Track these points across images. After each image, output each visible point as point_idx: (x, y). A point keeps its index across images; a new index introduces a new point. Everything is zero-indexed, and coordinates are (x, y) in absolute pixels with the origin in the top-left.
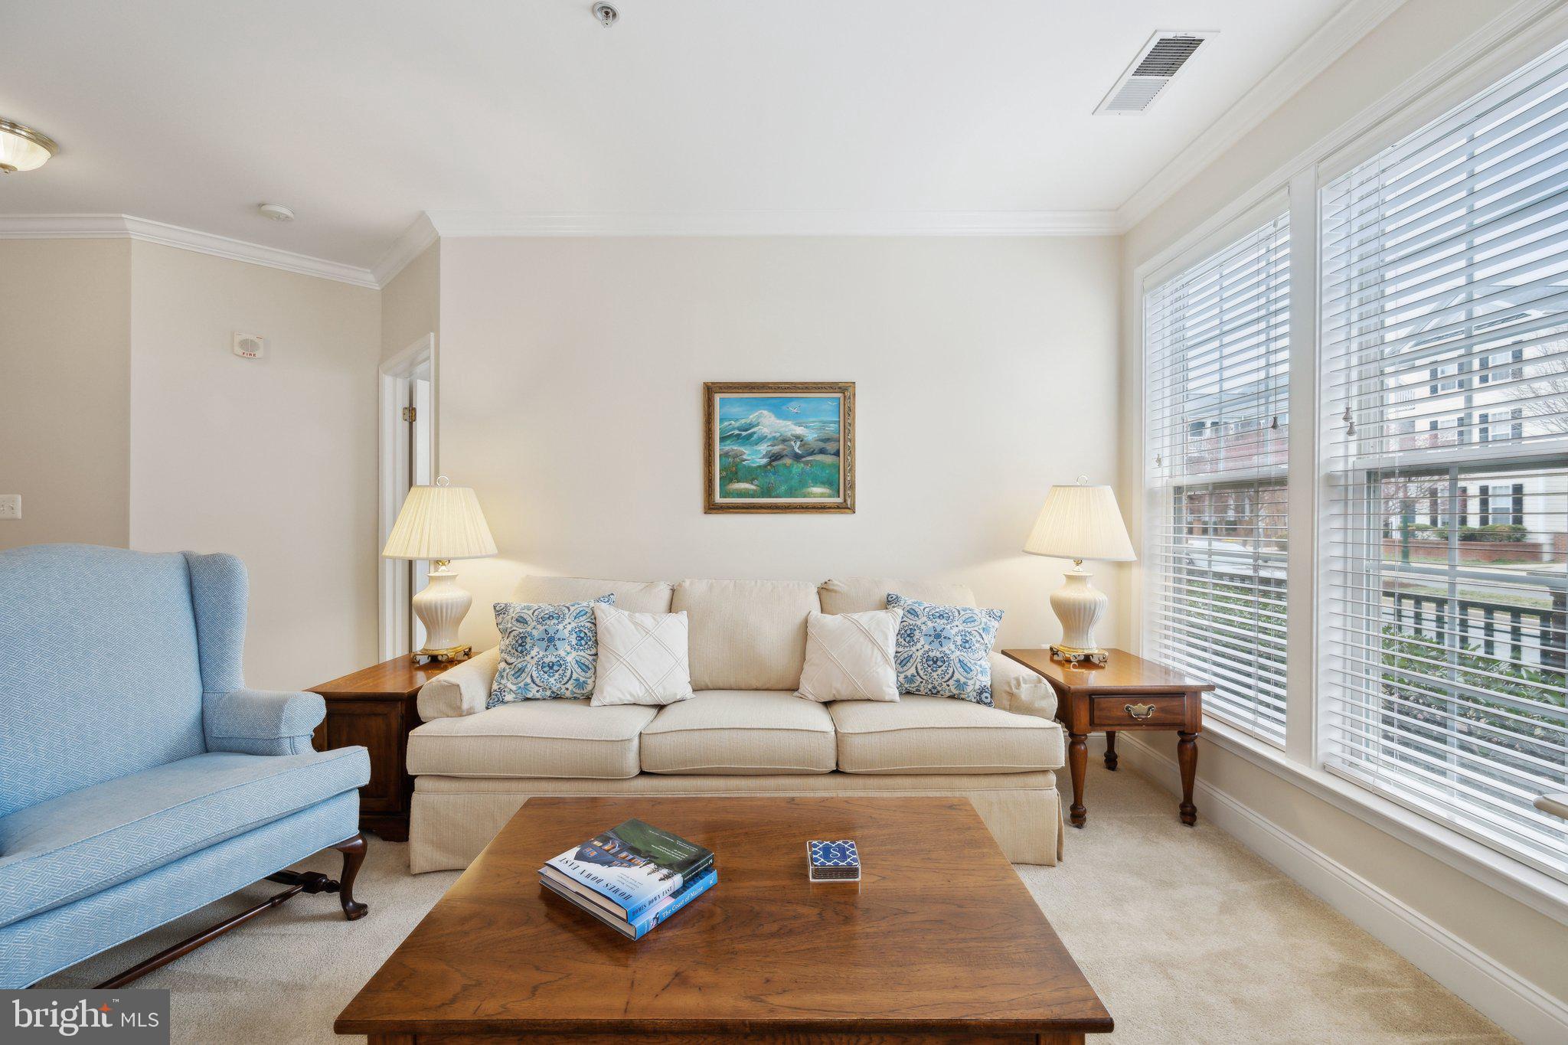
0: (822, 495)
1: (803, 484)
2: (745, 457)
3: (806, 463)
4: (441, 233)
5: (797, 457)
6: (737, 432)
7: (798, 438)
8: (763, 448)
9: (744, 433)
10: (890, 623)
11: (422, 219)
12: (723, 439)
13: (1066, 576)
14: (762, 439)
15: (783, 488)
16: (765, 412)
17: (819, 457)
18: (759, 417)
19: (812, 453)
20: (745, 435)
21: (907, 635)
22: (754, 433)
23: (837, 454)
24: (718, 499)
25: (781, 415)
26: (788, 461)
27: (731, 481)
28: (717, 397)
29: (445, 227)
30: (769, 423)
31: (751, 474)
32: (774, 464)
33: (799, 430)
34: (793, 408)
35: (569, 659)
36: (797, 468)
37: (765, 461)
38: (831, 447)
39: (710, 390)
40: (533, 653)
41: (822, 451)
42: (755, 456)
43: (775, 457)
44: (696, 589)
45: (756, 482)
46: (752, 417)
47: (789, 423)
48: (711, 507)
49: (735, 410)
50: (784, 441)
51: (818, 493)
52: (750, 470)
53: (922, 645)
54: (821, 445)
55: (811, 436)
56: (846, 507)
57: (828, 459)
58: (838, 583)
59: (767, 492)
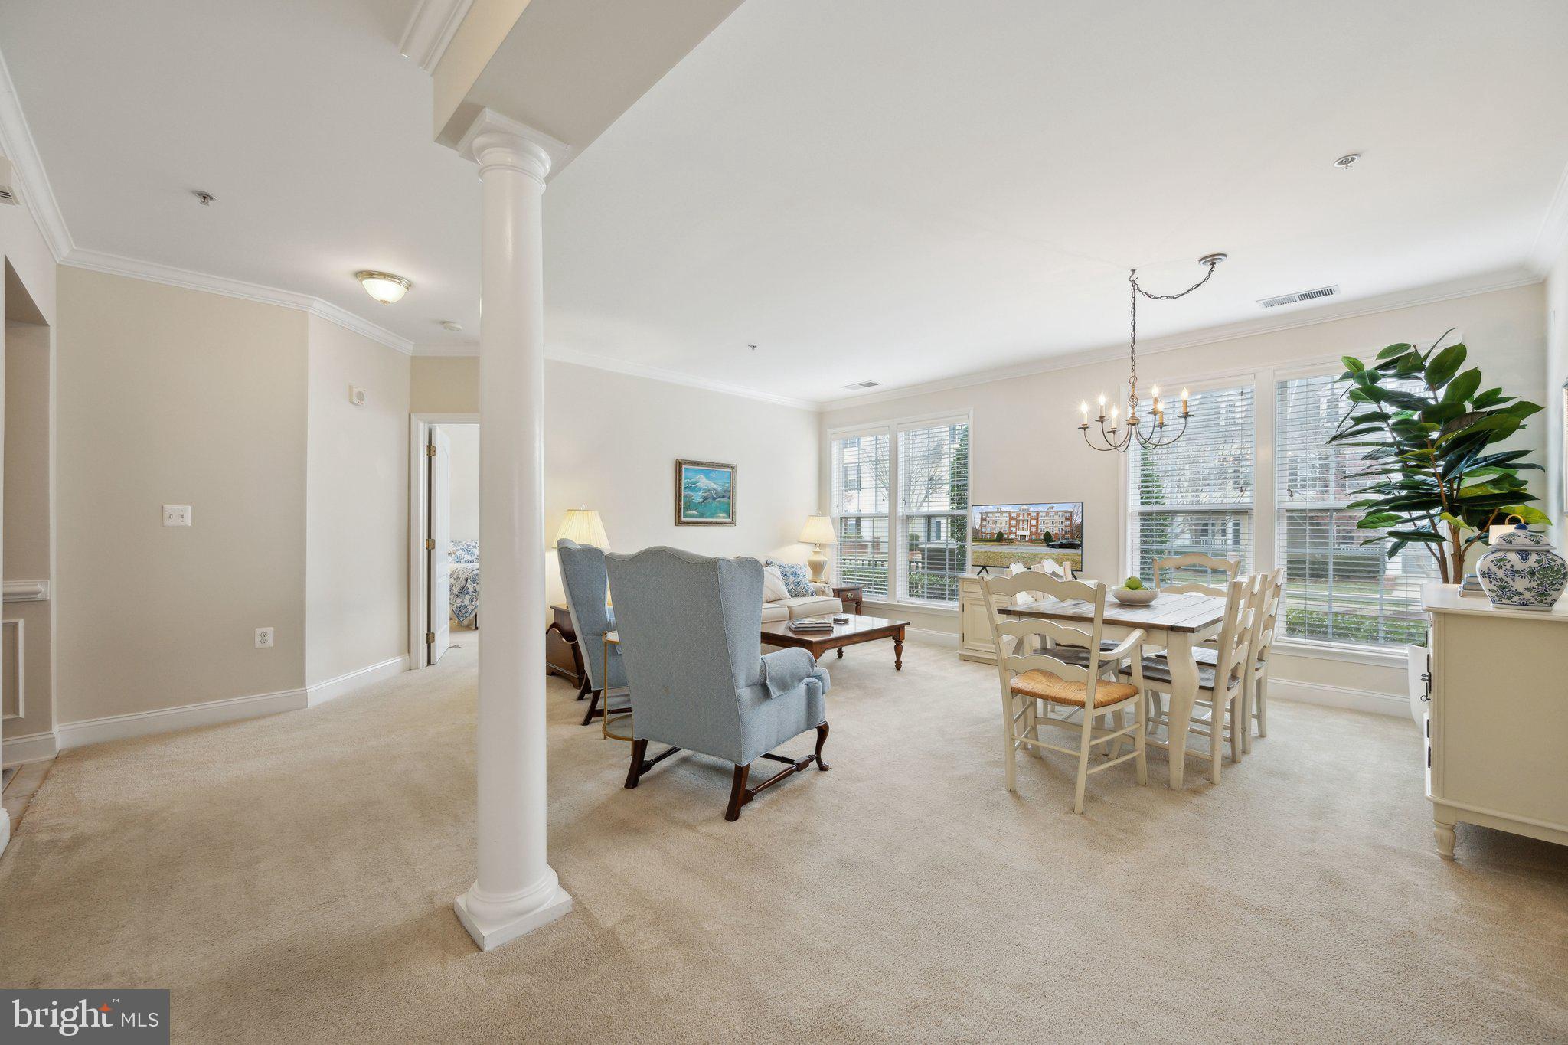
0: (723, 518)
1: (716, 512)
2: (693, 497)
3: (717, 502)
5: (714, 499)
6: (690, 485)
7: (714, 489)
8: (701, 494)
9: (693, 486)
10: (779, 571)
12: (684, 488)
14: (700, 489)
15: (709, 514)
16: (702, 476)
17: (723, 499)
18: (699, 478)
19: (719, 497)
20: (692, 488)
21: (784, 575)
22: (698, 486)
23: (729, 498)
24: (683, 519)
25: (709, 478)
26: (710, 501)
27: (687, 509)
28: (682, 467)
30: (704, 482)
31: (695, 507)
32: (705, 501)
33: (715, 486)
34: (713, 475)
36: (714, 504)
37: (701, 500)
38: (727, 495)
39: (679, 465)
41: (724, 496)
42: (697, 497)
43: (705, 498)
45: (698, 510)
46: (697, 478)
47: (711, 482)
48: (679, 522)
49: (690, 474)
50: (709, 490)
51: (722, 517)
52: (695, 504)
53: (791, 579)
54: (723, 493)
55: (719, 489)
56: (733, 523)
57: (726, 500)
59: (702, 516)
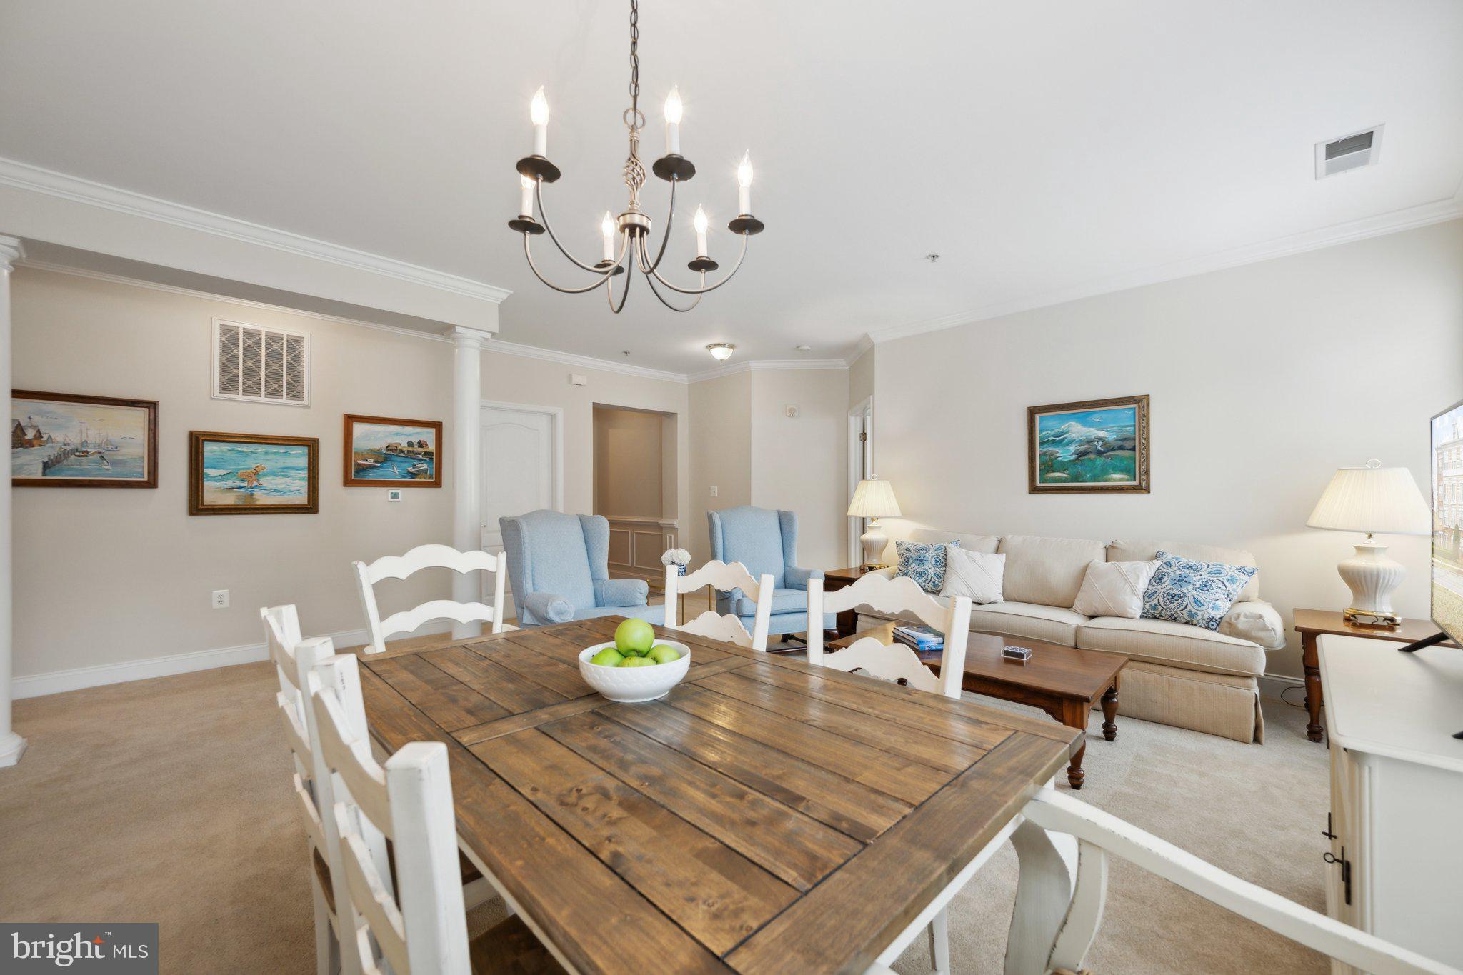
1: (1105, 471)
2: (1058, 455)
3: (1108, 457)
4: (875, 342)
5: (1100, 453)
6: (1052, 438)
7: (1100, 439)
8: (1073, 448)
9: (1058, 439)
10: (1146, 571)
11: (866, 337)
12: (1041, 444)
13: (1356, 547)
14: (1071, 442)
16: (1073, 423)
18: (1069, 426)
19: (1112, 450)
20: (1059, 440)
21: (1158, 578)
22: (1065, 438)
23: (1133, 449)
24: (1038, 484)
25: (1085, 423)
26: (1092, 456)
27: (1048, 471)
28: (1037, 416)
29: (877, 339)
30: (1077, 430)
31: (1063, 467)
32: (1081, 458)
33: (1101, 434)
34: (1096, 418)
35: (930, 571)
37: (1074, 457)
38: (1128, 444)
39: (1032, 412)
40: (912, 566)
41: (1121, 448)
42: (1066, 454)
43: (1081, 454)
44: (1013, 540)
45: (1067, 472)
46: (1064, 428)
47: (1093, 429)
48: (1034, 489)
49: (1051, 424)
50: (1089, 442)
51: (1117, 478)
52: (1062, 463)
53: (1167, 585)
54: (1120, 443)
55: (1111, 437)
56: (1143, 488)
58: (1121, 543)
59: (1076, 479)
